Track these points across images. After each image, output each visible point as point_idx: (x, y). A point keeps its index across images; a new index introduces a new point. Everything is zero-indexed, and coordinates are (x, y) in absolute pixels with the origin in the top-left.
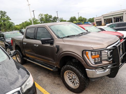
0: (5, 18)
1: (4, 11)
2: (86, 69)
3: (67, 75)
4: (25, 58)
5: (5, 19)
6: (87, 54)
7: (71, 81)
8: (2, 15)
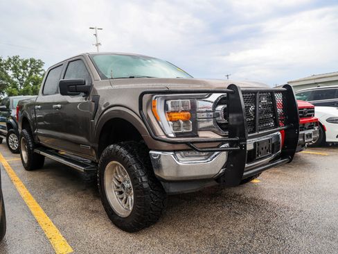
0: (39, 75)
1: (39, 60)
2: (151, 152)
3: (114, 180)
4: (37, 151)
5: (38, 79)
6: (154, 107)
7: (122, 199)
8: (32, 68)
